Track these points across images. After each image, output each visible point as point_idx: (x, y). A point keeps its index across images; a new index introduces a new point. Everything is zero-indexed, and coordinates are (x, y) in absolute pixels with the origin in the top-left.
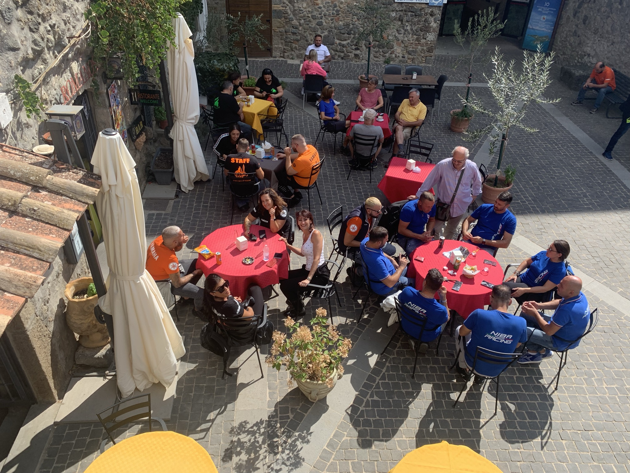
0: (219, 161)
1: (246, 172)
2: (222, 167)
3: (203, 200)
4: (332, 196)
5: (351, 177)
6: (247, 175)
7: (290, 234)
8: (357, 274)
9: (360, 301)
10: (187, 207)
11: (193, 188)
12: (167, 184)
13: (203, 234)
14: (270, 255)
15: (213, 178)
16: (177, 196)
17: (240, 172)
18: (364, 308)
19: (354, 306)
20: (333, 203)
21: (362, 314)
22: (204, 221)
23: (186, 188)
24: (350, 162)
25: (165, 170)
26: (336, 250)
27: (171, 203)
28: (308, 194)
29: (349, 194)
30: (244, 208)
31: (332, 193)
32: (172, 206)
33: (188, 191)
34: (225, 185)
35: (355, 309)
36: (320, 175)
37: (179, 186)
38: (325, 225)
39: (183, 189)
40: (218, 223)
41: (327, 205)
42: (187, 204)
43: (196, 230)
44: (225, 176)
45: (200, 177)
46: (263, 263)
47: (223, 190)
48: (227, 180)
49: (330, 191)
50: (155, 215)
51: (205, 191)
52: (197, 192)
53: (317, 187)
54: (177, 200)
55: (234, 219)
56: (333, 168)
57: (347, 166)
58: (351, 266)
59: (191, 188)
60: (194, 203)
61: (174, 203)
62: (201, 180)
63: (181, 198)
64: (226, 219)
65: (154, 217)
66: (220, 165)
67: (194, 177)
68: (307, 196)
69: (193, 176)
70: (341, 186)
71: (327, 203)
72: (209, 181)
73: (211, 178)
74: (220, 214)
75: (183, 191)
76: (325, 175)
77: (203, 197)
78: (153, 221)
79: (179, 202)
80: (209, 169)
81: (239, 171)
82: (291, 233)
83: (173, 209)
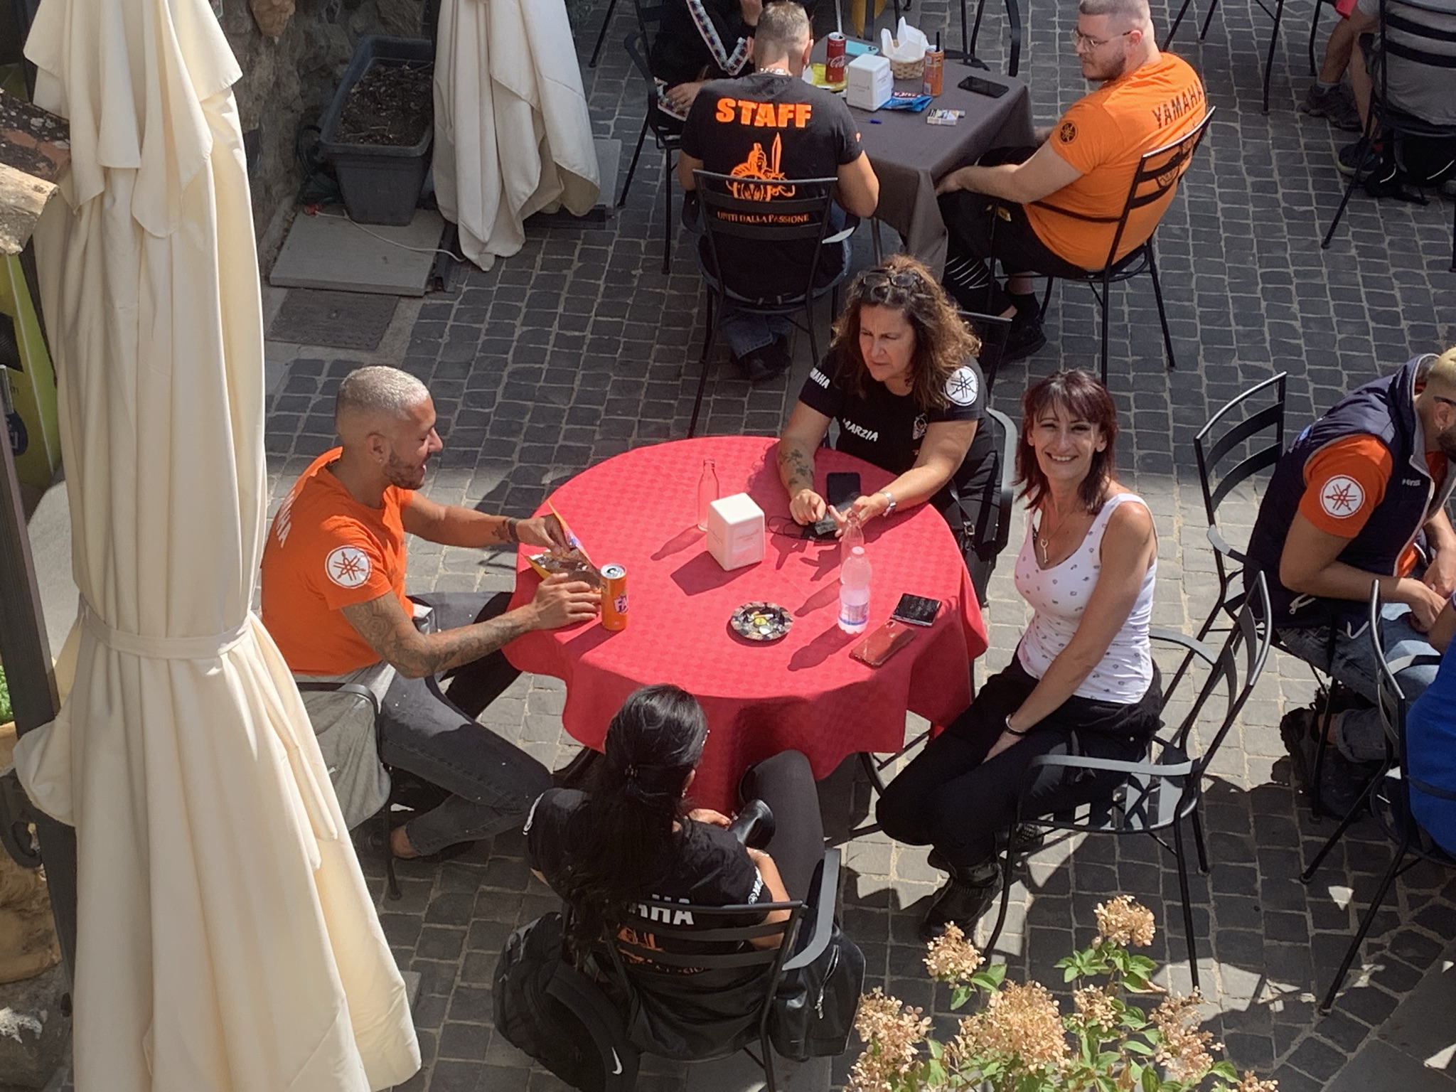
0: (656, 119)
1: (786, 176)
2: (669, 146)
3: (560, 310)
4: (1234, 327)
5: (1347, 234)
6: (788, 188)
7: (986, 505)
8: (1342, 746)
9: (1341, 895)
10: (483, 338)
11: (518, 248)
12: (395, 219)
13: (547, 480)
14: (874, 601)
15: (622, 203)
16: (437, 282)
17: (755, 172)
18: (1363, 932)
19: (1309, 916)
20: (1236, 362)
21: (1351, 960)
22: (558, 414)
23: (485, 244)
24: (1344, 155)
25: (390, 149)
26: (1230, 607)
27: (409, 313)
28: (1104, 304)
29: (1326, 323)
30: (759, 363)
31: (1232, 310)
32: (409, 330)
33: (492, 261)
34: (675, 243)
35: (1312, 932)
36: (1173, 215)
37: (450, 233)
38: (1183, 474)
39: (466, 252)
40: (626, 429)
41: (1201, 371)
42: (484, 327)
43: (515, 456)
44: (678, 197)
45: (553, 195)
46: (833, 639)
47: (666, 270)
48: (690, 213)
49: (1223, 302)
50: (327, 366)
51: (577, 264)
52: (537, 271)
53: (1153, 271)
54: (435, 301)
55: (707, 416)
56: (1249, 180)
57: (1331, 172)
58: (1305, 700)
59: (509, 248)
60: (518, 322)
61: (421, 316)
62: (563, 212)
63: (456, 292)
64: (666, 411)
65: (322, 379)
66: (659, 134)
67: (530, 192)
68: (1098, 319)
69: (524, 187)
70: (1286, 279)
71: (1202, 363)
72: (598, 215)
73: (610, 204)
74: (639, 386)
75: (468, 262)
76: (1204, 217)
77: (564, 295)
78: (316, 398)
79: (444, 312)
80: (601, 160)
81: (752, 166)
82: (996, 500)
83: (413, 345)
